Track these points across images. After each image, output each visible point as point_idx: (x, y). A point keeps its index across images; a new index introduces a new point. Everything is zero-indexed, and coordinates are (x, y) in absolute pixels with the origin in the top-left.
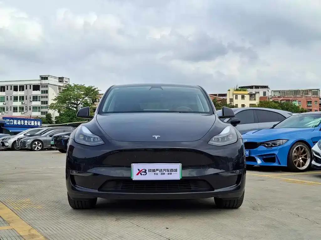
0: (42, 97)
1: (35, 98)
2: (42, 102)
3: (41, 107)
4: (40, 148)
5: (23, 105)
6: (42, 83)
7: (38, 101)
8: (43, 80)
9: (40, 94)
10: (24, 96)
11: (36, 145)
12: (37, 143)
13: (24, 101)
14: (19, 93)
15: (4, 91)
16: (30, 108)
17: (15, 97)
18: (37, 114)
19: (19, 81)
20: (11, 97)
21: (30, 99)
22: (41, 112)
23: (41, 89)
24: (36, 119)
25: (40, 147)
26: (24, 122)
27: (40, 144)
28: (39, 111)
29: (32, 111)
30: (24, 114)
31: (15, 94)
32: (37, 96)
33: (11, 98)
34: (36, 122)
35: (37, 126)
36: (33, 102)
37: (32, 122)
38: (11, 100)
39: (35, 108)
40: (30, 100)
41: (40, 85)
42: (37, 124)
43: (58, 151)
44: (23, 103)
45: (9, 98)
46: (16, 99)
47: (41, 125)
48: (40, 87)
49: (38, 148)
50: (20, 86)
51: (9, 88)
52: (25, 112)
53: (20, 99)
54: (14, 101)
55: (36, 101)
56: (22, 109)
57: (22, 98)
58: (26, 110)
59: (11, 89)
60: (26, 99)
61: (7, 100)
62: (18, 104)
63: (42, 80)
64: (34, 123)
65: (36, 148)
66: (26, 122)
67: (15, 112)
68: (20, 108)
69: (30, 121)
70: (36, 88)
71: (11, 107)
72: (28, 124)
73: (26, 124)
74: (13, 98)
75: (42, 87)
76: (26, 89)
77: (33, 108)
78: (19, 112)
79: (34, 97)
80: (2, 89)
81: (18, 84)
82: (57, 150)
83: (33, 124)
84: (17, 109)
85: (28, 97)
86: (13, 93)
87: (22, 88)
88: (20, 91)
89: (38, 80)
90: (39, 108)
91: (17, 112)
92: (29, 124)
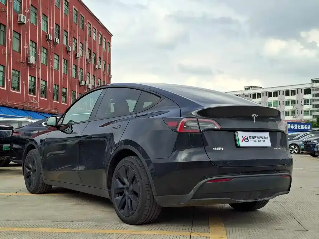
0: (313, 100)
1: (306, 102)
2: (313, 105)
3: (313, 110)
4: (296, 152)
5: (295, 109)
6: (313, 86)
7: (309, 105)
8: (315, 84)
9: (312, 98)
10: (295, 101)
11: (292, 148)
12: (293, 147)
13: (295, 105)
14: (291, 98)
15: (277, 96)
16: (302, 112)
17: (287, 101)
18: (308, 118)
19: (290, 86)
20: (283, 101)
21: (302, 102)
22: (313, 115)
23: (312, 92)
24: (307, 123)
25: (297, 150)
26: (294, 126)
27: (297, 148)
28: (311, 115)
29: (304, 115)
30: (296, 117)
31: (287, 99)
32: (308, 100)
33: (283, 103)
34: (306, 126)
35: (307, 130)
36: (304, 106)
37: (302, 126)
38: (283, 104)
39: (307, 112)
40: (302, 104)
41: (311, 88)
42: (307, 128)
43: (309, 155)
44: (295, 107)
45: (281, 102)
46: (288, 103)
47: (311, 129)
48: (312, 90)
49: (294, 152)
50: (292, 91)
51: (281, 93)
52: (296, 116)
53: (291, 104)
54: (286, 106)
55: (307, 104)
56: (294, 113)
57: (294, 102)
58: (298, 114)
59: (283, 94)
60: (298, 103)
61: (280, 105)
62: (290, 108)
63: (313, 84)
64: (304, 127)
65: (293, 151)
66: (296, 126)
67: (287, 116)
68: (292, 111)
69: (300, 125)
70: (307, 91)
71: (283, 111)
72: (297, 127)
73: (296, 128)
74: (285, 103)
75: (313, 90)
76: (298, 93)
77: (305, 111)
78: (291, 116)
79: (305, 100)
80: (275, 95)
81: (290, 89)
82: (307, 154)
83: (302, 128)
84: (289, 113)
85: (300, 101)
86: (284, 98)
87: (293, 92)
88: (291, 95)
89: (310, 84)
90: (311, 111)
91: (289, 116)
92: (299, 128)
